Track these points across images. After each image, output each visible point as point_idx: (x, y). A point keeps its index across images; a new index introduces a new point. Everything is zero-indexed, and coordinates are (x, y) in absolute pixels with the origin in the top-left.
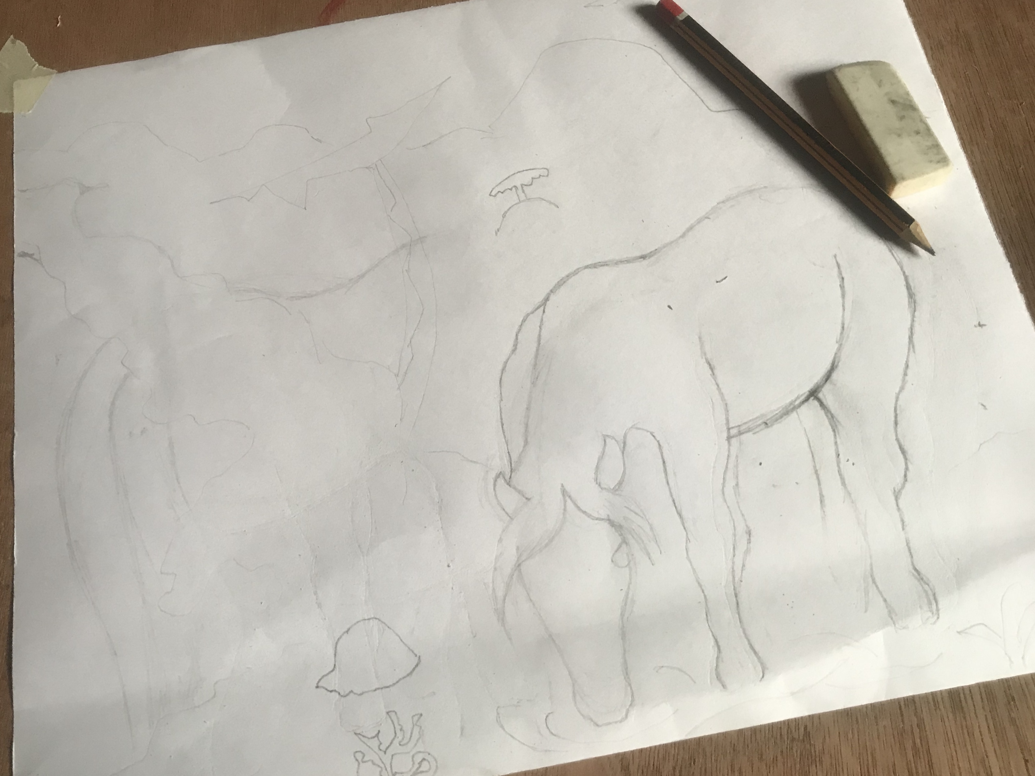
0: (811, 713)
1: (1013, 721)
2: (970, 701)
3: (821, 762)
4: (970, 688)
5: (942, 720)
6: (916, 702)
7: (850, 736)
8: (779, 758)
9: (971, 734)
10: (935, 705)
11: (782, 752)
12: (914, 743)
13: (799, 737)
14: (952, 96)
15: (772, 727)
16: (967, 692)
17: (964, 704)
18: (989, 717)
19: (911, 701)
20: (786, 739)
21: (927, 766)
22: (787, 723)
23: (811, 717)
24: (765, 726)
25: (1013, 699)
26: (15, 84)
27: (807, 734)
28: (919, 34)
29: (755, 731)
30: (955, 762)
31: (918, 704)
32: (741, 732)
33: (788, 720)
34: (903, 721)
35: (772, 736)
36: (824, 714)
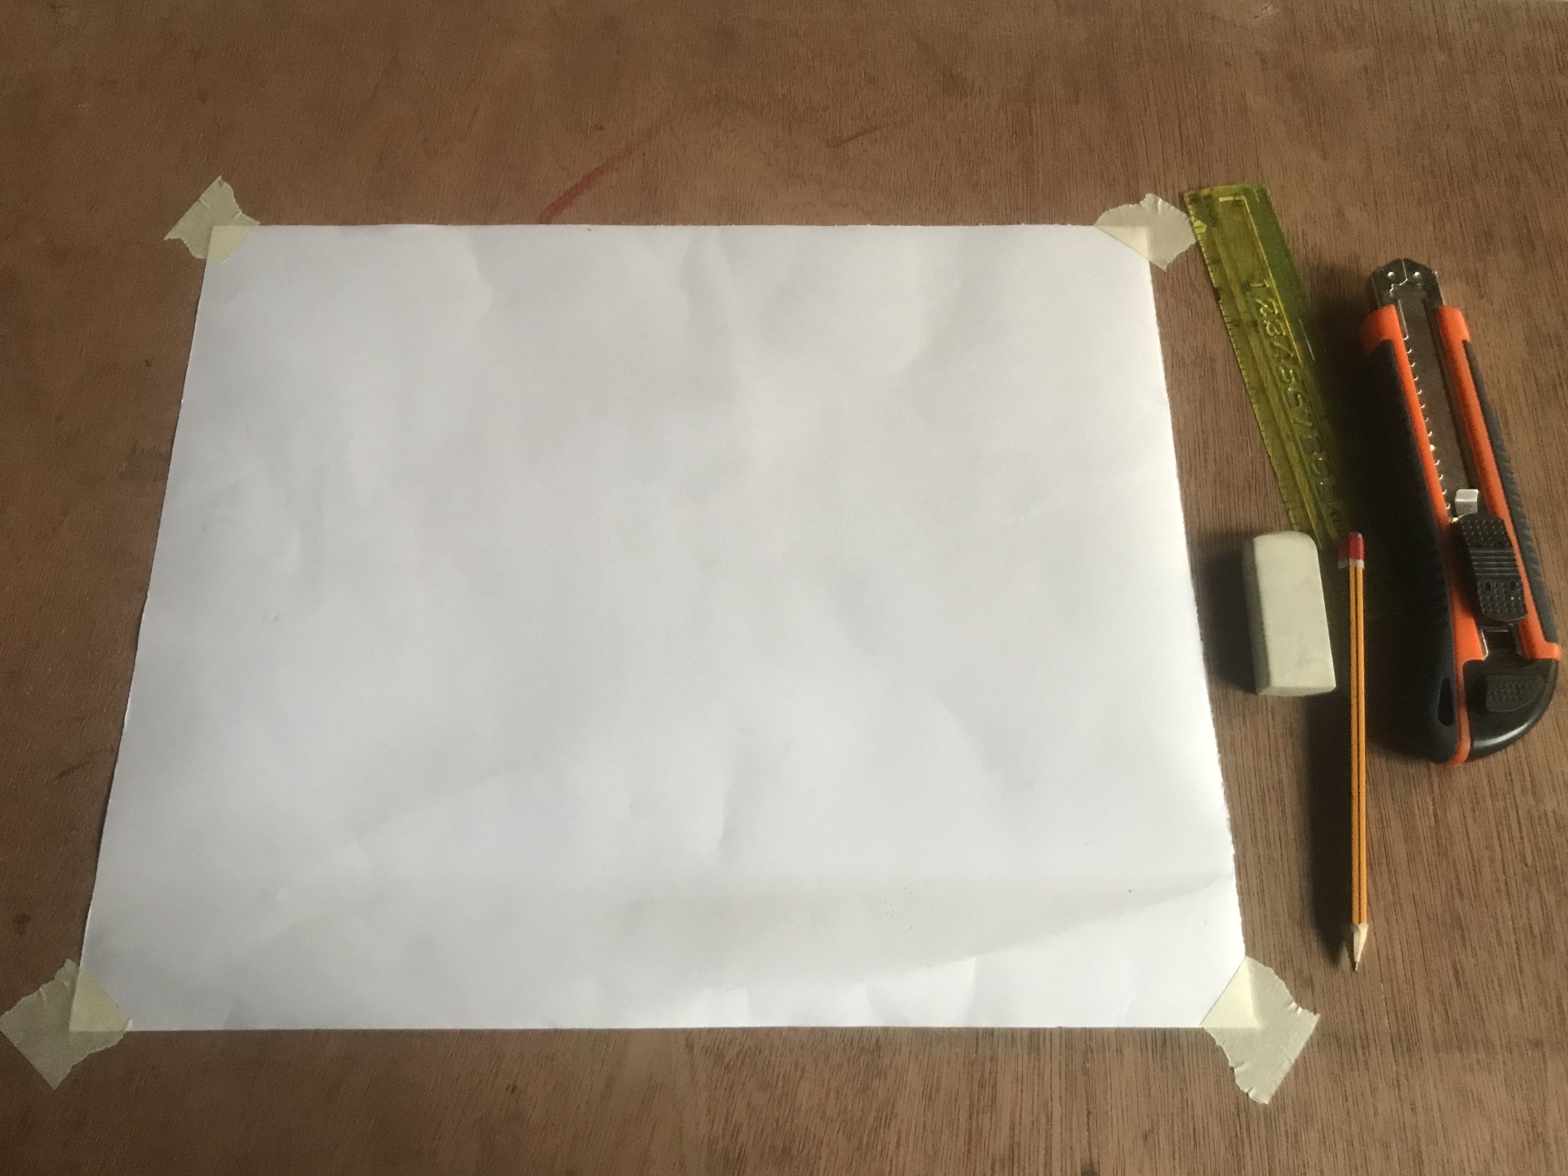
0: (885, 1025)
1: (1086, 1072)
2: (1048, 1043)
3: (886, 1077)
4: (1051, 1031)
5: (1017, 1058)
6: (995, 1035)
7: (921, 1057)
8: (845, 1065)
9: (1041, 1076)
10: (1012, 1042)
11: (849, 1060)
12: (982, 1075)
13: (869, 1048)
14: (1182, 420)
15: (844, 1032)
16: (1048, 1037)
17: (1041, 1045)
18: (1063, 1065)
19: (990, 1033)
20: (856, 1048)
21: (990, 1101)
22: (860, 1031)
23: (886, 1030)
24: (838, 1029)
25: (1092, 1051)
26: (215, 228)
27: (878, 1047)
28: (1163, 346)
29: (825, 1032)
30: (1019, 1101)
31: (996, 1038)
32: (813, 1030)
33: (862, 1028)
34: (977, 1052)
35: (843, 1041)
36: (900, 1029)
